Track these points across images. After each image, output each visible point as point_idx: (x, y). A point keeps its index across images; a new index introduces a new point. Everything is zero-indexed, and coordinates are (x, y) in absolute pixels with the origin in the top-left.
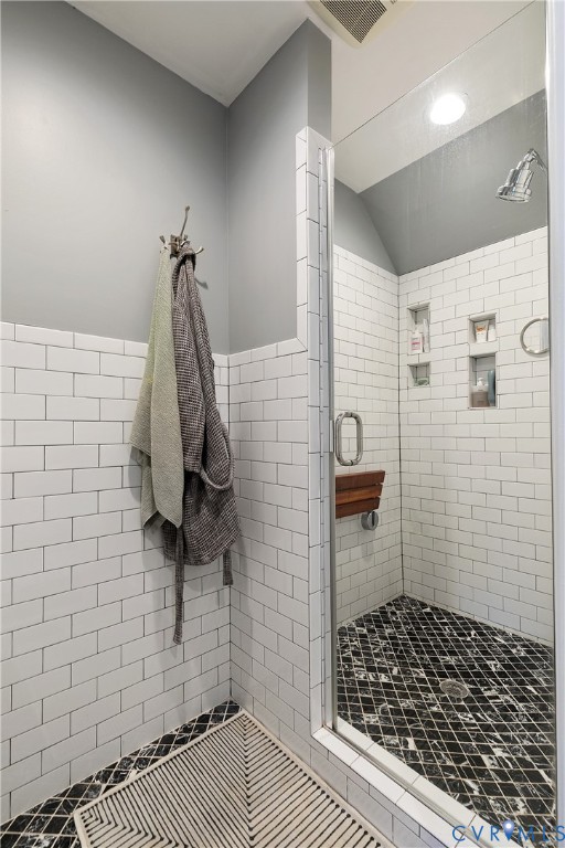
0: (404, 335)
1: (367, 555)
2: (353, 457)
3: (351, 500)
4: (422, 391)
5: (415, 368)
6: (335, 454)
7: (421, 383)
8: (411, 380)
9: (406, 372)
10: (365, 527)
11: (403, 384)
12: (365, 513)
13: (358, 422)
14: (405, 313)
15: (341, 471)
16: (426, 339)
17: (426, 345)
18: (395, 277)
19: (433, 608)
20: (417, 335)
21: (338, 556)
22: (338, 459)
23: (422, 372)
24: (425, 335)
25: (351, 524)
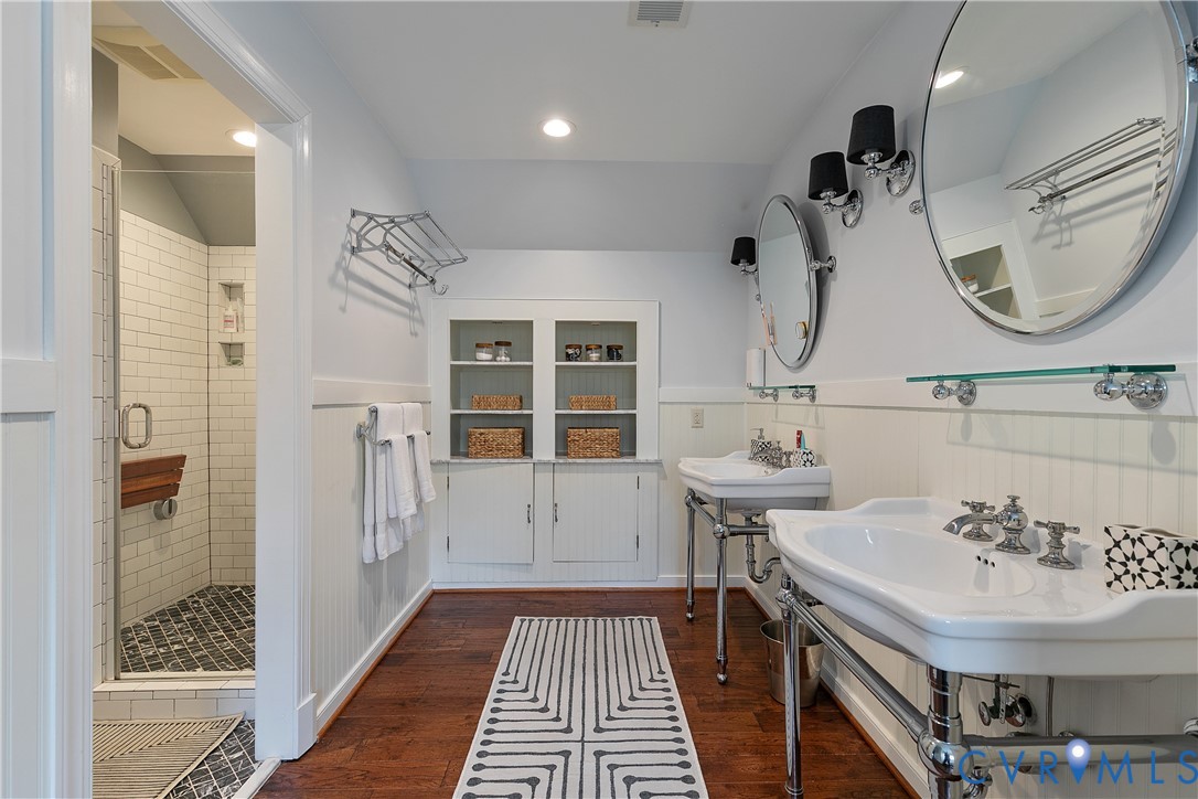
0: (214, 310)
1: (161, 548)
2: (142, 440)
3: (139, 488)
4: (235, 371)
5: (228, 346)
6: (120, 439)
7: (234, 363)
8: (223, 360)
9: (216, 349)
10: (160, 517)
11: (214, 361)
12: (160, 502)
13: (147, 412)
14: (215, 287)
15: (128, 456)
16: (239, 319)
17: (241, 325)
18: (204, 248)
19: (242, 588)
20: (230, 312)
21: (123, 550)
22: (125, 443)
23: (234, 351)
24: (240, 315)
25: (141, 514)
